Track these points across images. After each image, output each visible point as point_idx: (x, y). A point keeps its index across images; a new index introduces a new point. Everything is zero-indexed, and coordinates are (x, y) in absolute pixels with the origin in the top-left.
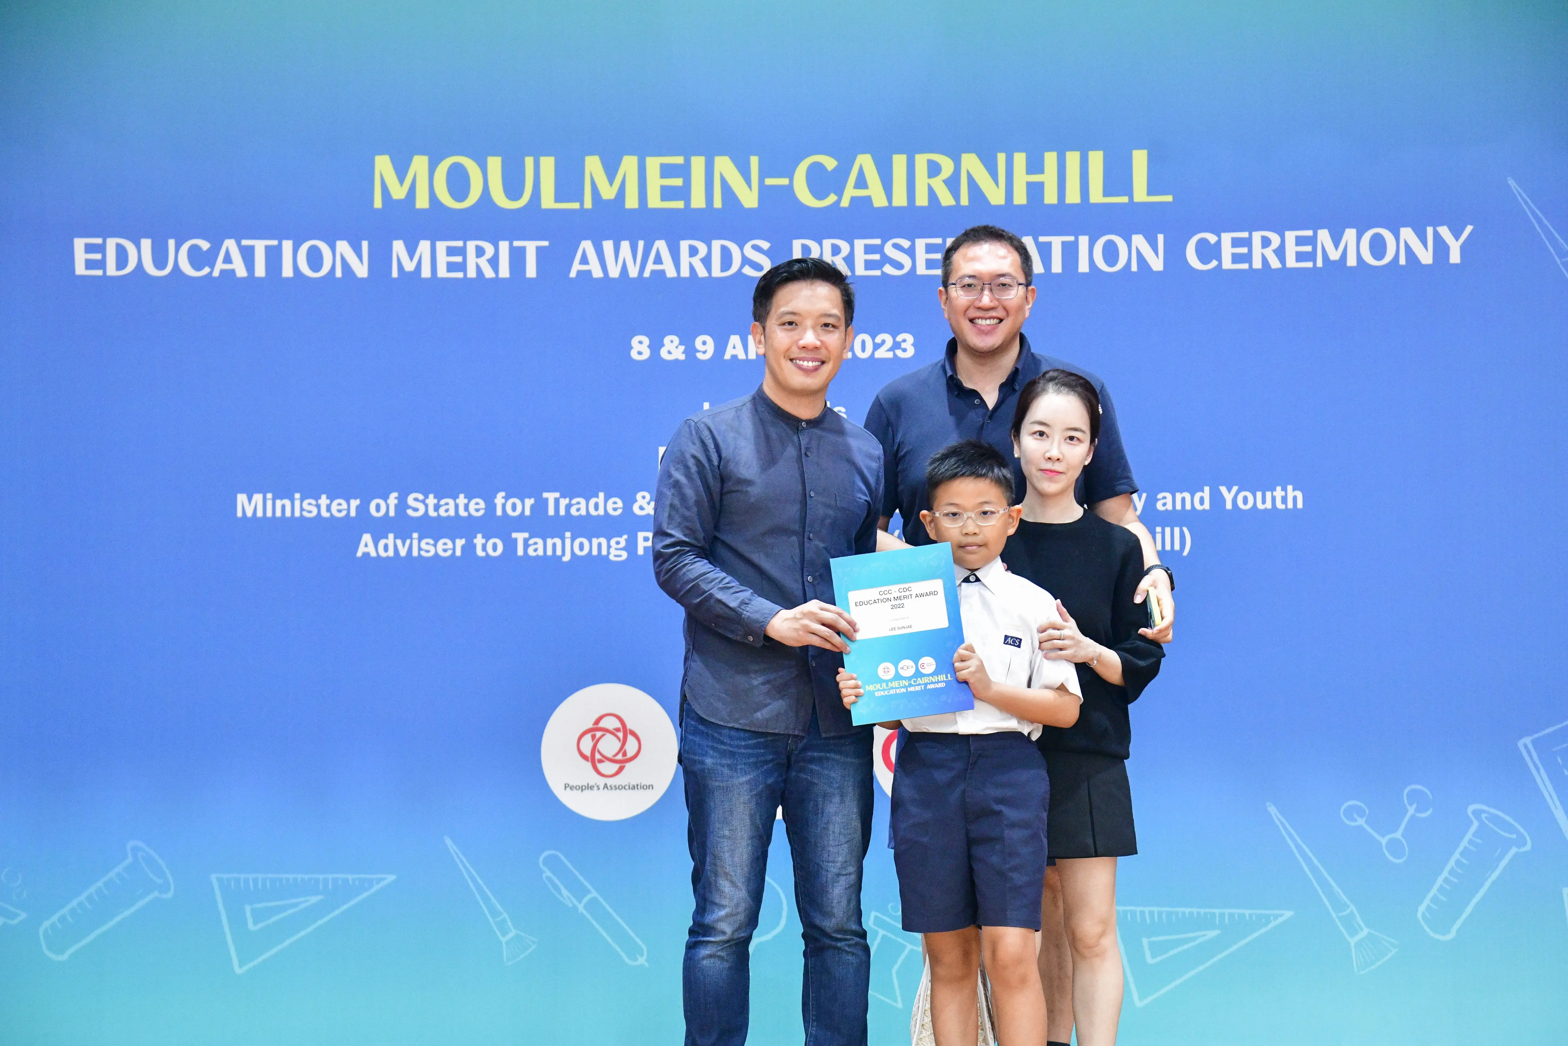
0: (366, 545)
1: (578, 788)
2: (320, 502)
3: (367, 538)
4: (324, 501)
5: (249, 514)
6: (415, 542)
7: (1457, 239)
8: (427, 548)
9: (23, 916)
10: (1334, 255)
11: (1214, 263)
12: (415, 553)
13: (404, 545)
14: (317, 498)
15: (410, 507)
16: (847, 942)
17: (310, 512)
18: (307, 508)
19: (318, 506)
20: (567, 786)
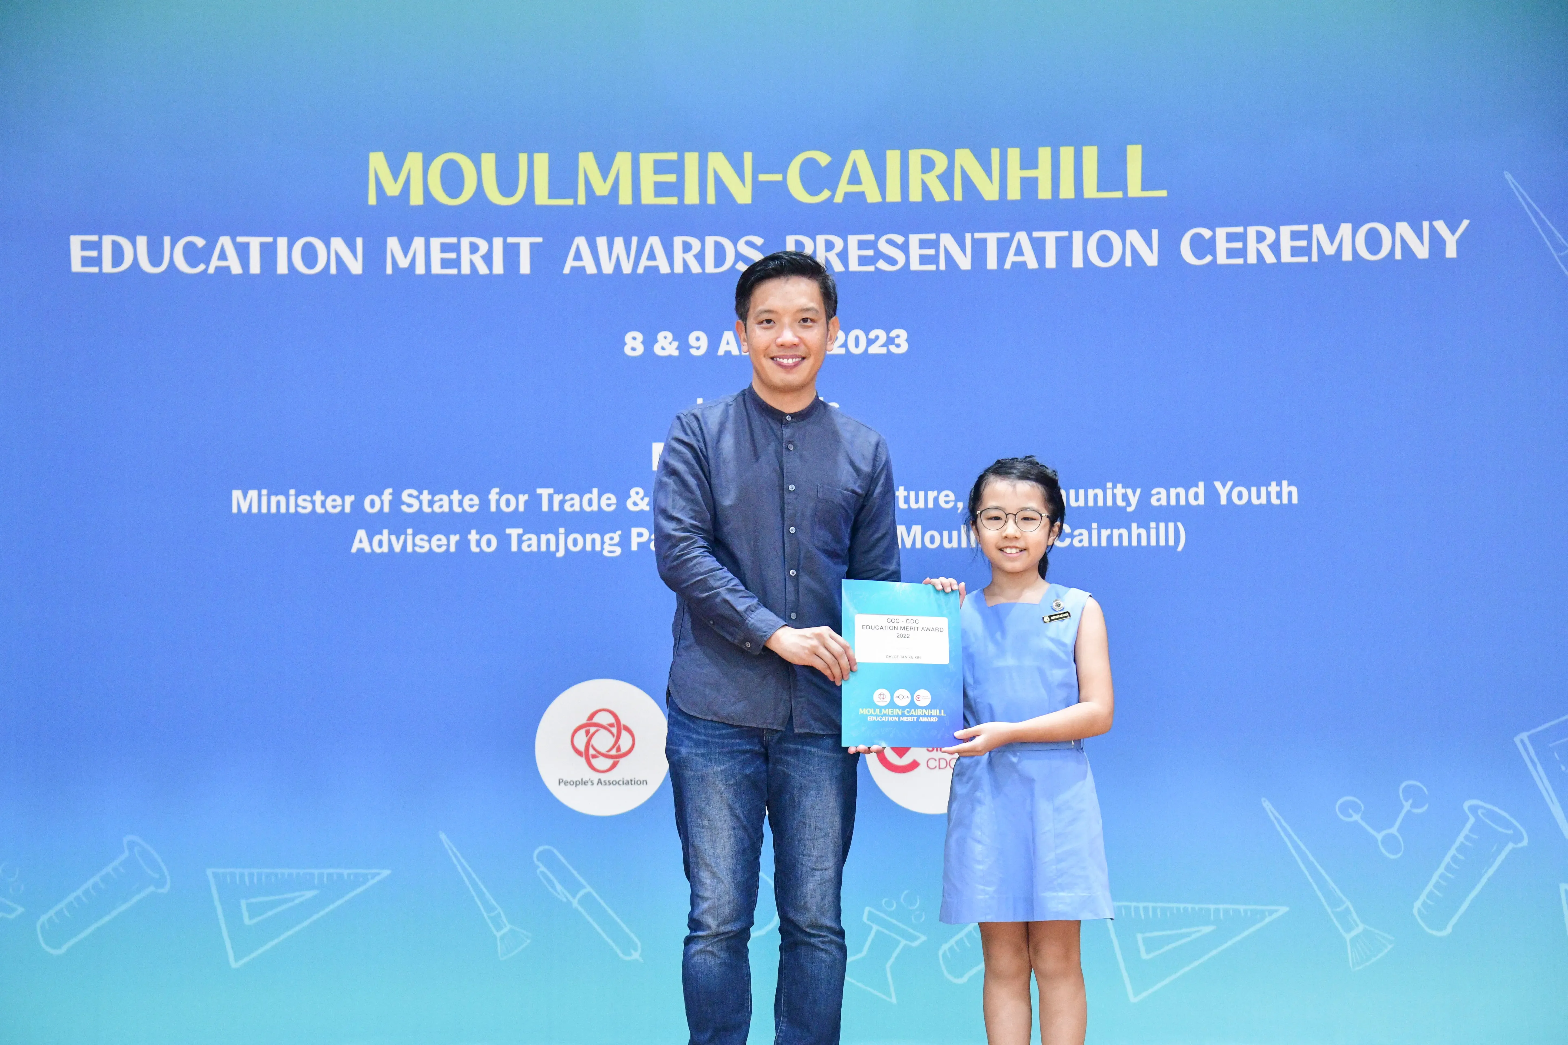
0: (361, 541)
1: (572, 783)
2: (314, 498)
3: (361, 534)
4: (318, 497)
5: (244, 510)
6: (410, 538)
7: (1453, 233)
8: (421, 544)
9: (20, 910)
10: (1330, 250)
11: (1209, 258)
12: (409, 549)
13: (398, 540)
14: (312, 494)
15: (404, 503)
16: (820, 939)
17: (305, 508)
18: (304, 504)
19: (313, 503)
20: (561, 781)
